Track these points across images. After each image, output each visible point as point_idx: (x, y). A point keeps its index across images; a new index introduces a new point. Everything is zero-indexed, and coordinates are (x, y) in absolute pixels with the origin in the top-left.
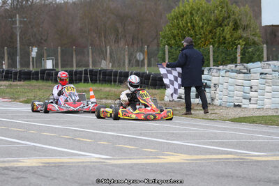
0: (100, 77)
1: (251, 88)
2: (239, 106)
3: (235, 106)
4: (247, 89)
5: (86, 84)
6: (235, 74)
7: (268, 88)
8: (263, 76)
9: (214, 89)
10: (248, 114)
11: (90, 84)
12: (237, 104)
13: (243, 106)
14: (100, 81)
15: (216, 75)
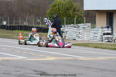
0: (23, 28)
1: (79, 33)
2: (75, 40)
3: (73, 39)
4: (78, 33)
5: (18, 31)
6: (74, 28)
7: (86, 33)
8: (84, 29)
9: (66, 33)
10: (78, 43)
11: (20, 31)
12: (74, 39)
13: (76, 40)
14: (23, 29)
15: (67, 28)
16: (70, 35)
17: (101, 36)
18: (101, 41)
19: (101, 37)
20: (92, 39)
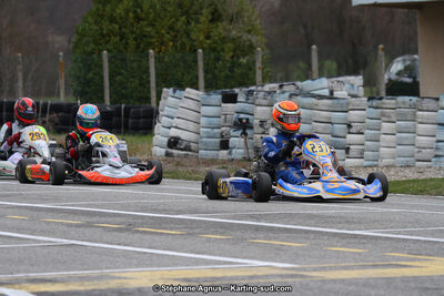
1: (349, 126)
4: (341, 129)
8: (375, 103)
9: (261, 130)
20: (427, 153)
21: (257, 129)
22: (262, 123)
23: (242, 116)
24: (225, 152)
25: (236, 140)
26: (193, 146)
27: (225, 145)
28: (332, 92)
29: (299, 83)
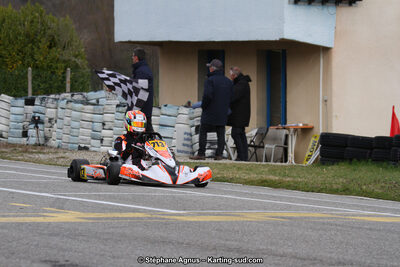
1: (104, 124)
2: (86, 149)
3: (80, 148)
4: (98, 126)
6: (80, 105)
8: (121, 109)
9: (49, 125)
12: (83, 145)
13: (91, 149)
15: (52, 106)
16: (66, 130)
17: (186, 136)
18: (186, 152)
19: (185, 139)
21: (47, 124)
22: (50, 120)
23: (37, 115)
24: (25, 139)
25: (32, 132)
26: (4, 134)
27: (25, 134)
28: (98, 101)
29: (85, 94)
